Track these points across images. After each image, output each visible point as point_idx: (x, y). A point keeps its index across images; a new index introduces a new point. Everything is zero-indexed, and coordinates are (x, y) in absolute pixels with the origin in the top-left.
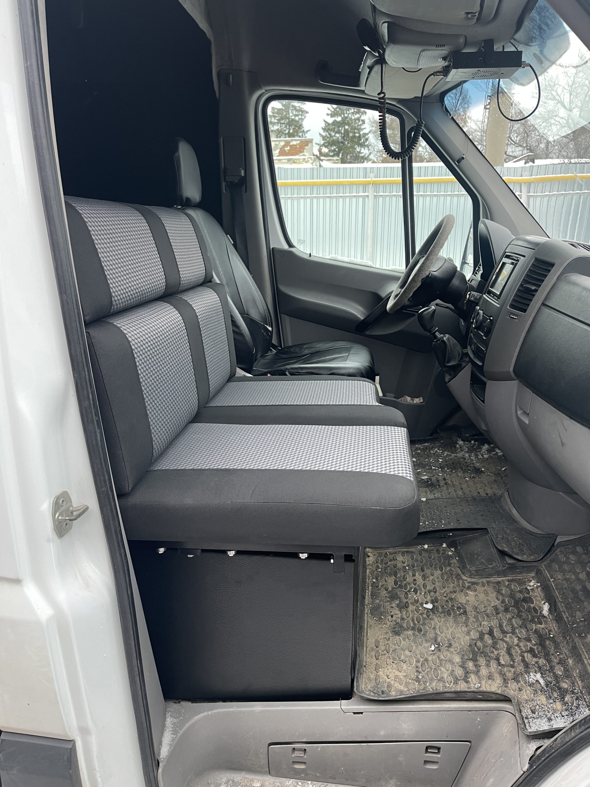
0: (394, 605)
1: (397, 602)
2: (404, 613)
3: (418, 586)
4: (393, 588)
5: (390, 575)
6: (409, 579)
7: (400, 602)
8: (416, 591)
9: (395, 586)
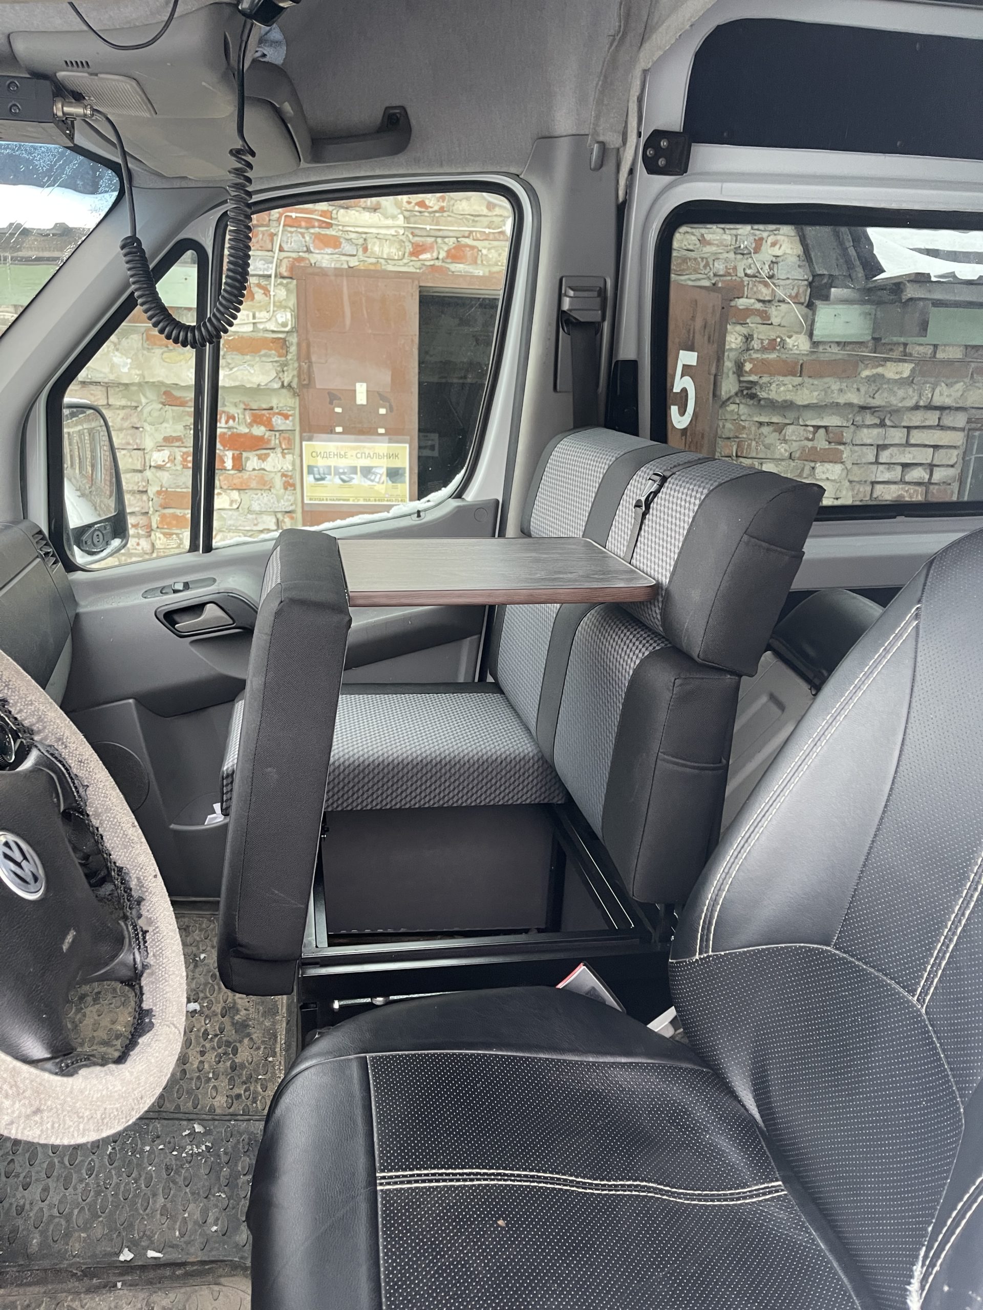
0: (243, 1012)
1: (237, 1018)
2: (230, 1000)
3: (198, 1043)
4: (240, 1042)
5: (243, 1066)
6: (211, 1057)
7: (233, 1018)
8: (206, 1033)
9: (238, 1045)
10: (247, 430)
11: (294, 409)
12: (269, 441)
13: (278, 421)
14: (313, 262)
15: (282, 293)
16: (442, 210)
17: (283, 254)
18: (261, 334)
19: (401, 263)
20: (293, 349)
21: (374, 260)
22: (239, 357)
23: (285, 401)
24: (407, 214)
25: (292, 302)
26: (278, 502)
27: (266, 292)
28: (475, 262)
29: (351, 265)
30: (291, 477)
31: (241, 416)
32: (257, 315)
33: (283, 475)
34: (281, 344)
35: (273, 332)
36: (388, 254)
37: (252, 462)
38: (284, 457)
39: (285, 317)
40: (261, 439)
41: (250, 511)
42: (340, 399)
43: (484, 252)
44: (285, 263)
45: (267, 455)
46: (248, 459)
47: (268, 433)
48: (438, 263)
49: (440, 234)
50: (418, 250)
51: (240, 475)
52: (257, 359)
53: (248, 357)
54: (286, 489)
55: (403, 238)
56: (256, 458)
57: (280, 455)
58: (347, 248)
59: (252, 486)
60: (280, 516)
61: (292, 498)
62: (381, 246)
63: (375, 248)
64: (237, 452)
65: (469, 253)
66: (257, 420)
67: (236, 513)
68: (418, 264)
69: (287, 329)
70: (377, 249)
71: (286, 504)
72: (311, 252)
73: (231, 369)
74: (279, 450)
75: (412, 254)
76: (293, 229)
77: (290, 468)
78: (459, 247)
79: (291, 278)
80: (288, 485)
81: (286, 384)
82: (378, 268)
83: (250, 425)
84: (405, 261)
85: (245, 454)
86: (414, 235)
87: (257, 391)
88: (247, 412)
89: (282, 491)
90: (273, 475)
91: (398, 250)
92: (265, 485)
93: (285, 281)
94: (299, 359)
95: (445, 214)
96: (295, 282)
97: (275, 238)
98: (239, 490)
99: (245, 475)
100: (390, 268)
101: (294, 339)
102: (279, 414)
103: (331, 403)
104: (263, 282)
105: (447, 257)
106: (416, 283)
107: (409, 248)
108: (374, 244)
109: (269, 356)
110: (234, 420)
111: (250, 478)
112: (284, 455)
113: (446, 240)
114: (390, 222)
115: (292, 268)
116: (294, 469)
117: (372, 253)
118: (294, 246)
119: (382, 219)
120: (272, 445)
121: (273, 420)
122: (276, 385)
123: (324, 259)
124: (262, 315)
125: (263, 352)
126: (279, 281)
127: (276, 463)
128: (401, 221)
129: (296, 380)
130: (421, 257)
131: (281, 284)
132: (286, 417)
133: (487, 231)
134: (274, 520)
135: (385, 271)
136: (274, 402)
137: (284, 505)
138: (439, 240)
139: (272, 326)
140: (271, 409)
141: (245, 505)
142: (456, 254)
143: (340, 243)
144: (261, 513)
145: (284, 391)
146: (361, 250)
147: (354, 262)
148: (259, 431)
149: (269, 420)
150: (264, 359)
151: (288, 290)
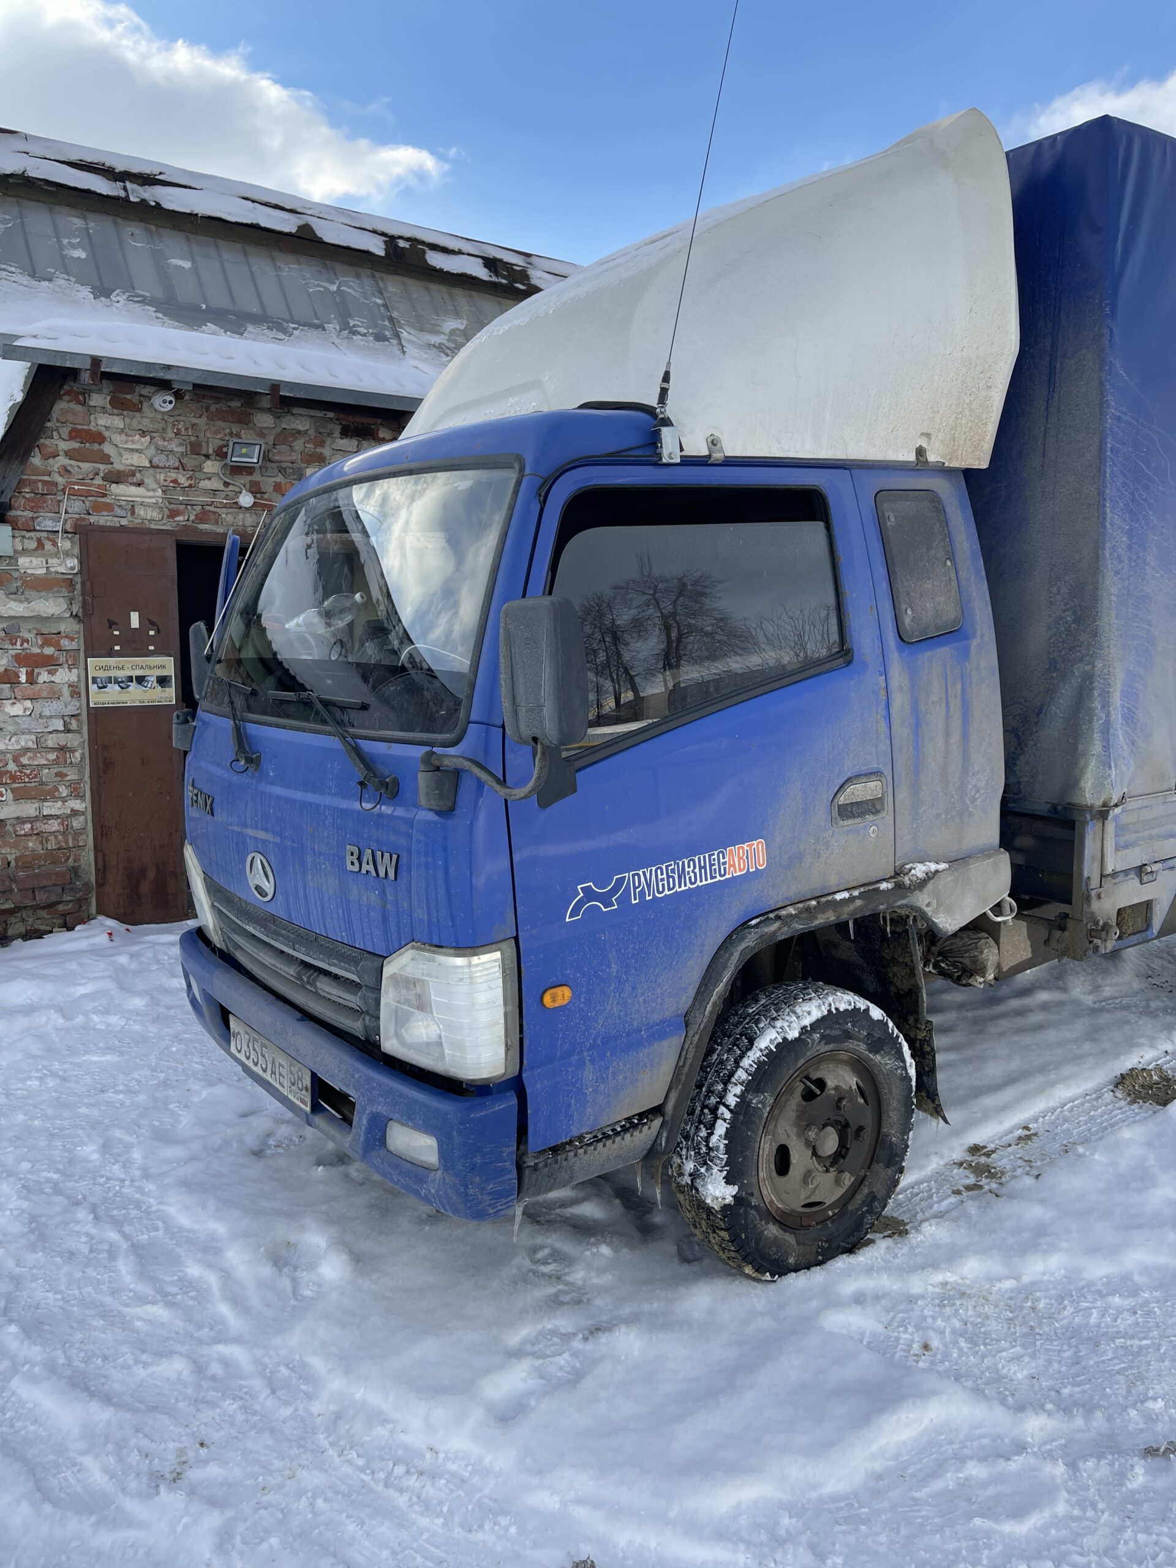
10: (39, 651)
11: (79, 633)
12: (58, 659)
13: (65, 643)
14: (92, 521)
15: (67, 545)
16: (190, 486)
17: (68, 516)
18: (53, 575)
19: (161, 523)
20: (78, 586)
21: (140, 521)
22: (34, 593)
23: (70, 627)
24: (164, 488)
25: (76, 551)
26: (66, 707)
27: (55, 544)
28: (217, 523)
29: (123, 524)
30: (77, 687)
31: (34, 640)
32: (49, 561)
33: (70, 686)
34: (70, 583)
35: (63, 573)
36: (151, 516)
37: (44, 676)
38: (70, 671)
39: (73, 563)
40: (51, 657)
41: (41, 716)
42: (117, 624)
43: (223, 516)
44: (69, 522)
45: (56, 671)
46: (39, 674)
47: (57, 653)
48: (190, 523)
49: (190, 503)
50: (173, 514)
51: (32, 687)
52: (51, 595)
53: (43, 594)
54: (72, 697)
55: (162, 505)
56: (46, 673)
57: (67, 670)
58: (118, 511)
59: (43, 695)
60: (66, 719)
61: (77, 704)
62: (145, 511)
63: (141, 512)
64: (30, 669)
65: (212, 517)
66: (46, 643)
67: (29, 719)
68: (174, 524)
69: (75, 572)
70: (142, 513)
71: (73, 708)
72: (90, 514)
73: (29, 603)
74: (66, 666)
75: (169, 517)
76: (75, 497)
77: (76, 680)
78: (204, 512)
79: (75, 533)
80: (75, 693)
81: (74, 614)
82: (143, 526)
83: (42, 647)
84: (164, 522)
85: (36, 670)
86: (170, 503)
87: (51, 619)
88: (39, 637)
89: (70, 698)
90: (61, 686)
91: (159, 514)
92: (55, 696)
93: (70, 536)
94: (83, 593)
95: (193, 489)
96: (78, 536)
97: (61, 504)
98: (31, 699)
99: (37, 687)
100: (153, 526)
101: (78, 579)
102: (66, 637)
103: (110, 627)
104: (51, 536)
105: (196, 519)
106: (174, 537)
107: (166, 512)
108: (140, 509)
109: (61, 592)
110: (28, 643)
111: (41, 689)
112: (70, 669)
113: (195, 507)
114: (151, 494)
115: (75, 526)
116: (79, 680)
117: (139, 515)
118: (76, 509)
119: (145, 491)
120: (60, 662)
121: (61, 642)
122: (67, 615)
123: (102, 520)
124: (53, 561)
125: (55, 589)
126: (65, 535)
127: (64, 676)
128: (159, 492)
129: (81, 610)
130: (176, 519)
131: (67, 537)
132: (72, 639)
133: (225, 501)
134: (62, 722)
135: (149, 529)
136: (62, 627)
137: (72, 709)
138: (189, 507)
139: (62, 569)
140: (59, 633)
141: (37, 712)
142: (203, 517)
143: (114, 508)
144: (51, 717)
145: (71, 619)
146: (129, 513)
147: (124, 522)
148: (49, 651)
149: (58, 642)
150: (57, 595)
151: (72, 542)
